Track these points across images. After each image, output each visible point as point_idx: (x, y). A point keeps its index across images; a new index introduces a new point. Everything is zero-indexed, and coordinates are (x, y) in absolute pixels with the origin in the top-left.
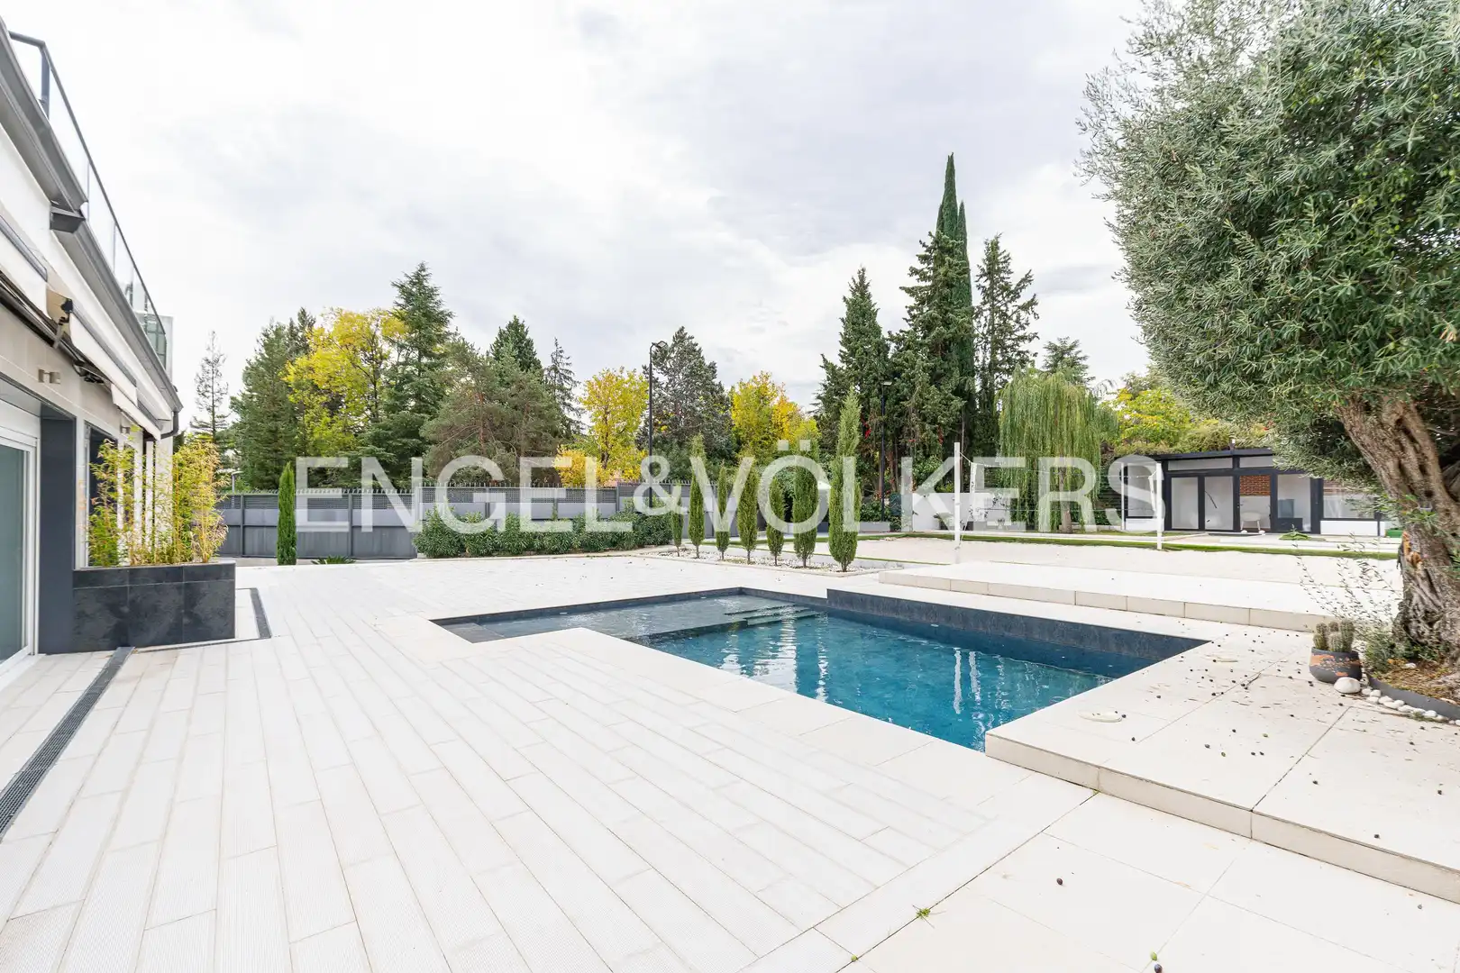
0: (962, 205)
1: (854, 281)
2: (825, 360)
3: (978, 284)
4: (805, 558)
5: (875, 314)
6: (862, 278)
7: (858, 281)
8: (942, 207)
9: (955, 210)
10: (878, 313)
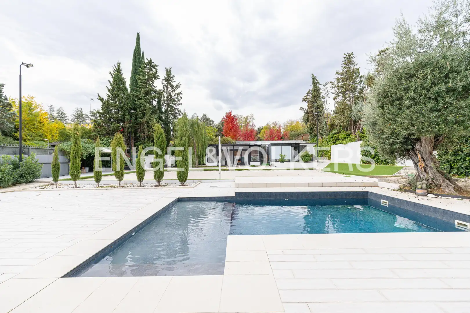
0: (143, 53)
1: (115, 67)
2: (99, 96)
3: (162, 82)
4: (159, 182)
5: (125, 82)
6: (119, 66)
7: (117, 67)
8: (135, 50)
9: (140, 53)
10: (126, 82)
